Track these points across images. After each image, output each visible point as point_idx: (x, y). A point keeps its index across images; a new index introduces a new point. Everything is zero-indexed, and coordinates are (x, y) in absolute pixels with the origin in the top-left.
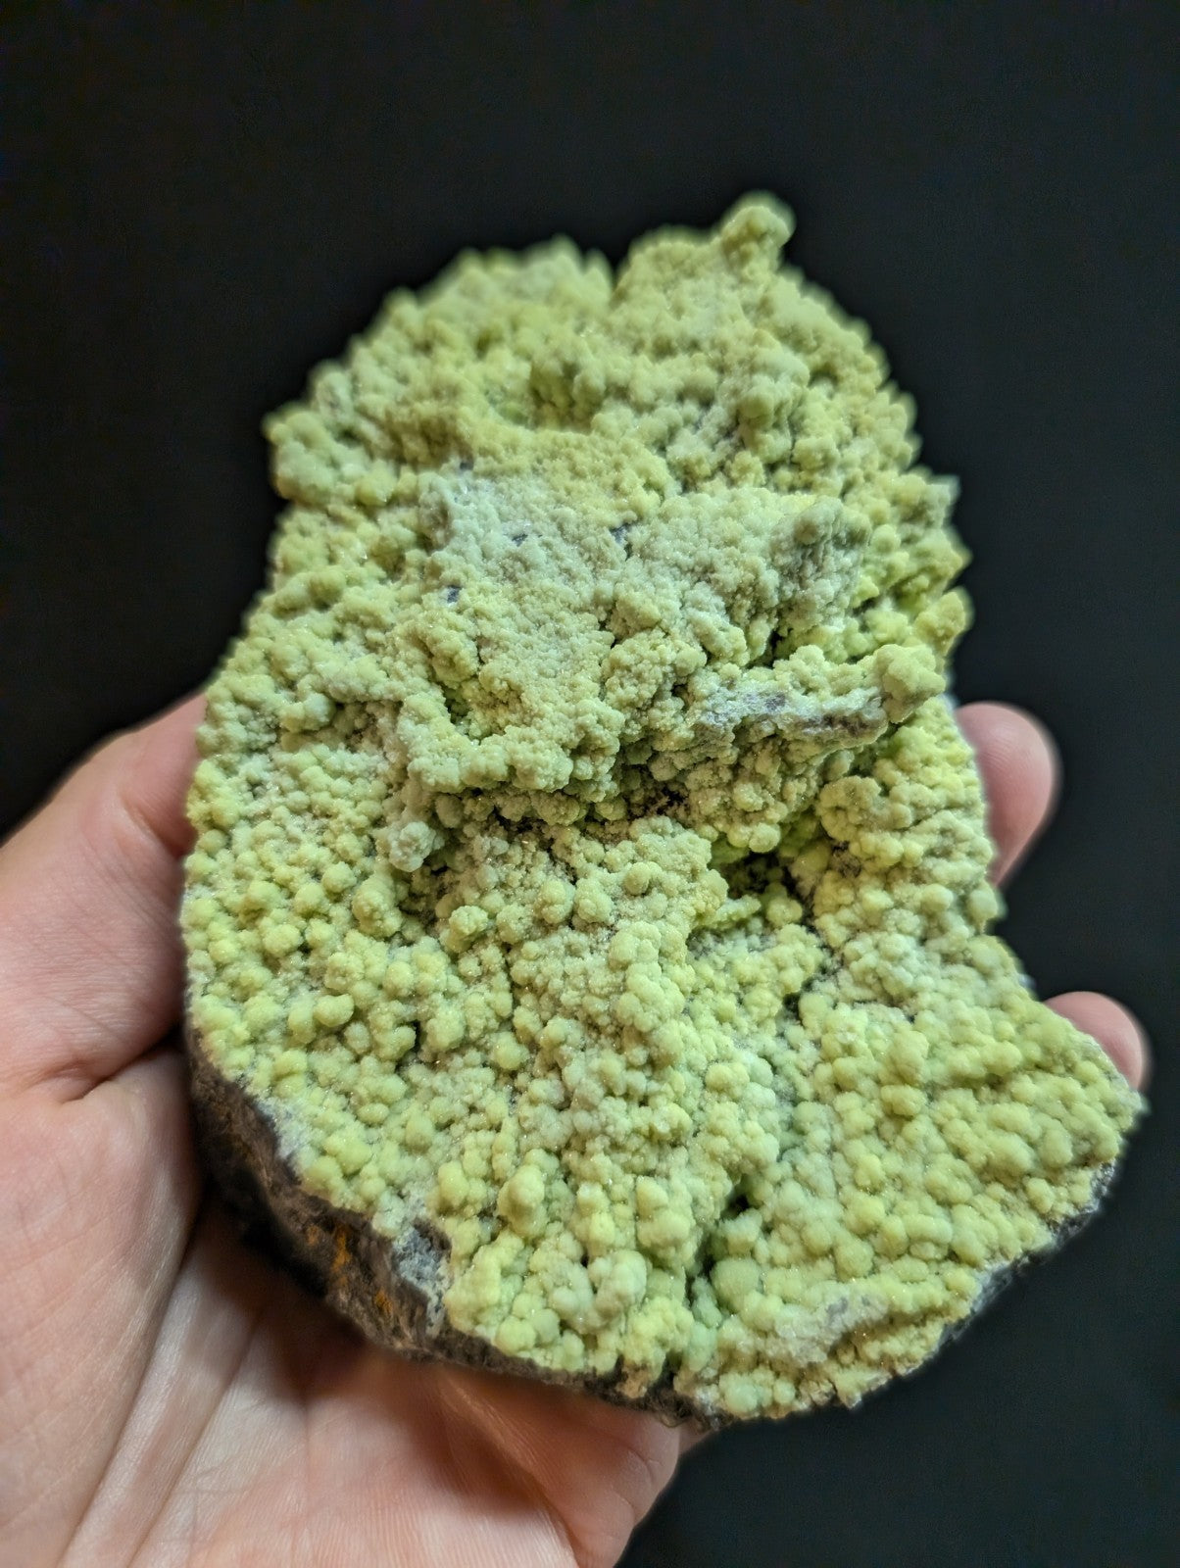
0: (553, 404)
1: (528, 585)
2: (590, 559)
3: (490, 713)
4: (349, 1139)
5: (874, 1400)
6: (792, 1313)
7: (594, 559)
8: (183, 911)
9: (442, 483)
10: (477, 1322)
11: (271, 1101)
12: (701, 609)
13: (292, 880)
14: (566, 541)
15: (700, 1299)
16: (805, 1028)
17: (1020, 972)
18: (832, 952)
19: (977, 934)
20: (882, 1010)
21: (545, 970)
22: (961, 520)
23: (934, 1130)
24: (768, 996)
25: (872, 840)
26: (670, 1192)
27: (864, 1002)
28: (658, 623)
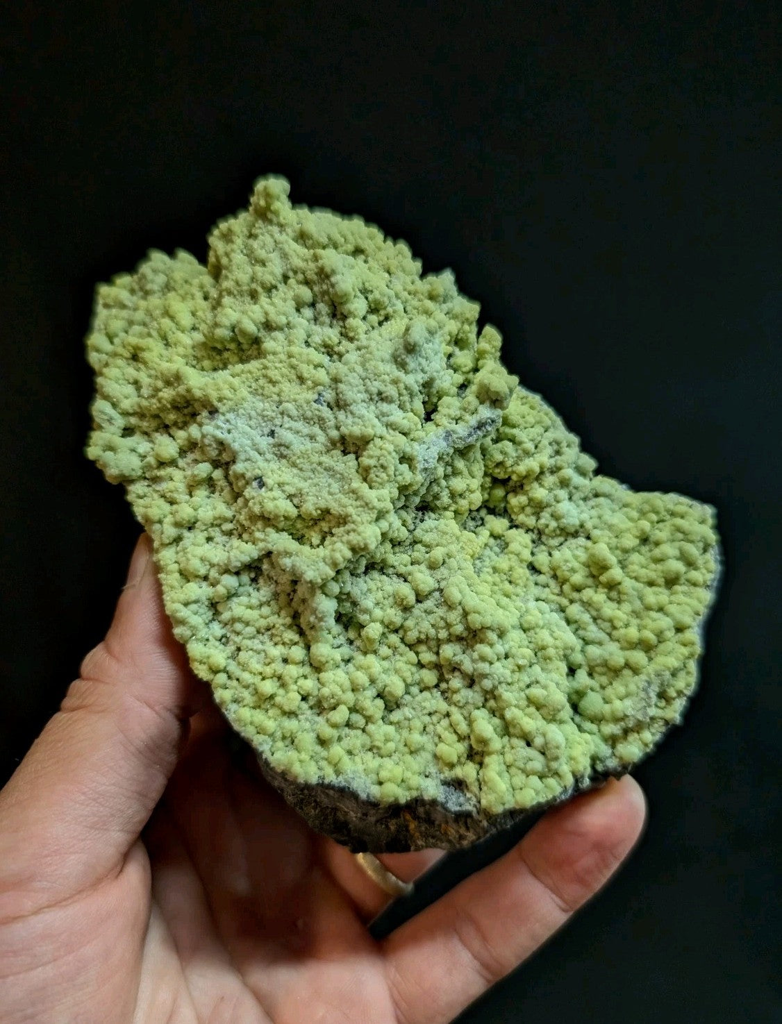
0: (228, 350)
1: (294, 455)
2: (315, 423)
3: (317, 529)
4: (390, 768)
5: (688, 714)
6: (628, 702)
7: (317, 421)
8: (232, 724)
9: (208, 429)
10: (504, 804)
11: (340, 778)
12: (388, 416)
13: (275, 671)
14: (296, 421)
15: (582, 725)
16: (544, 574)
17: (621, 484)
18: (532, 531)
19: (591, 480)
20: (572, 542)
21: (423, 630)
22: (465, 288)
23: (633, 581)
24: (521, 571)
25: (522, 468)
26: (545, 687)
27: (561, 544)
28: (375, 436)
